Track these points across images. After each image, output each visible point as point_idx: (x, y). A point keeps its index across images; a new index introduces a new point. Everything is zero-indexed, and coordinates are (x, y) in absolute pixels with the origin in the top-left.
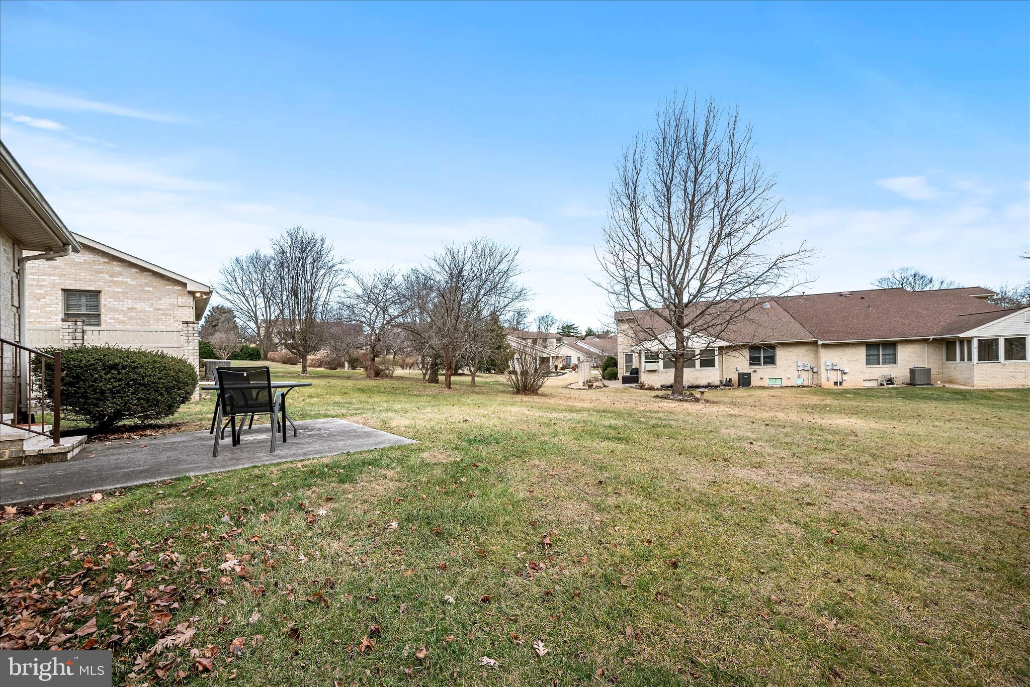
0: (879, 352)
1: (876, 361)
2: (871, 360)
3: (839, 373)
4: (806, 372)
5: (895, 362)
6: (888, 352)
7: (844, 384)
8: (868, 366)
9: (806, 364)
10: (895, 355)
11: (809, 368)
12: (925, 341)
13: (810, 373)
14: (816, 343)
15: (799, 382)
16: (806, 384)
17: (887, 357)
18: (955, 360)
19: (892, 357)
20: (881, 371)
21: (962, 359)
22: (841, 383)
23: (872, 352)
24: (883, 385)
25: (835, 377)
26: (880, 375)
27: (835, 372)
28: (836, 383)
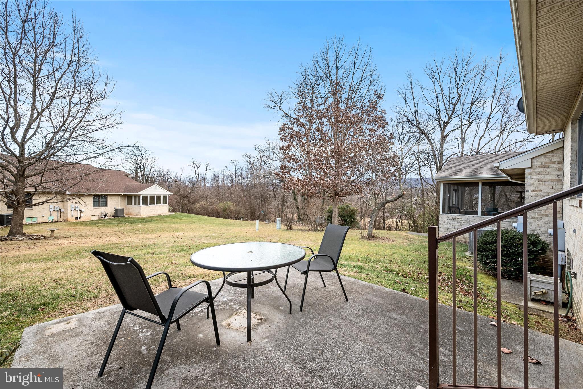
0: (99, 200)
1: (97, 205)
2: (96, 204)
3: (79, 212)
4: (56, 212)
5: (106, 206)
6: (103, 200)
7: (81, 218)
8: (94, 208)
9: (56, 207)
10: (106, 202)
11: (58, 209)
12: (119, 195)
13: (59, 212)
14: (64, 194)
15: (51, 219)
16: (56, 220)
17: (103, 203)
18: (132, 204)
19: (105, 203)
20: (100, 210)
21: (135, 204)
22: (80, 218)
23: (96, 200)
24: (102, 217)
25: (76, 214)
26: (100, 212)
27: (76, 212)
28: (77, 218)
